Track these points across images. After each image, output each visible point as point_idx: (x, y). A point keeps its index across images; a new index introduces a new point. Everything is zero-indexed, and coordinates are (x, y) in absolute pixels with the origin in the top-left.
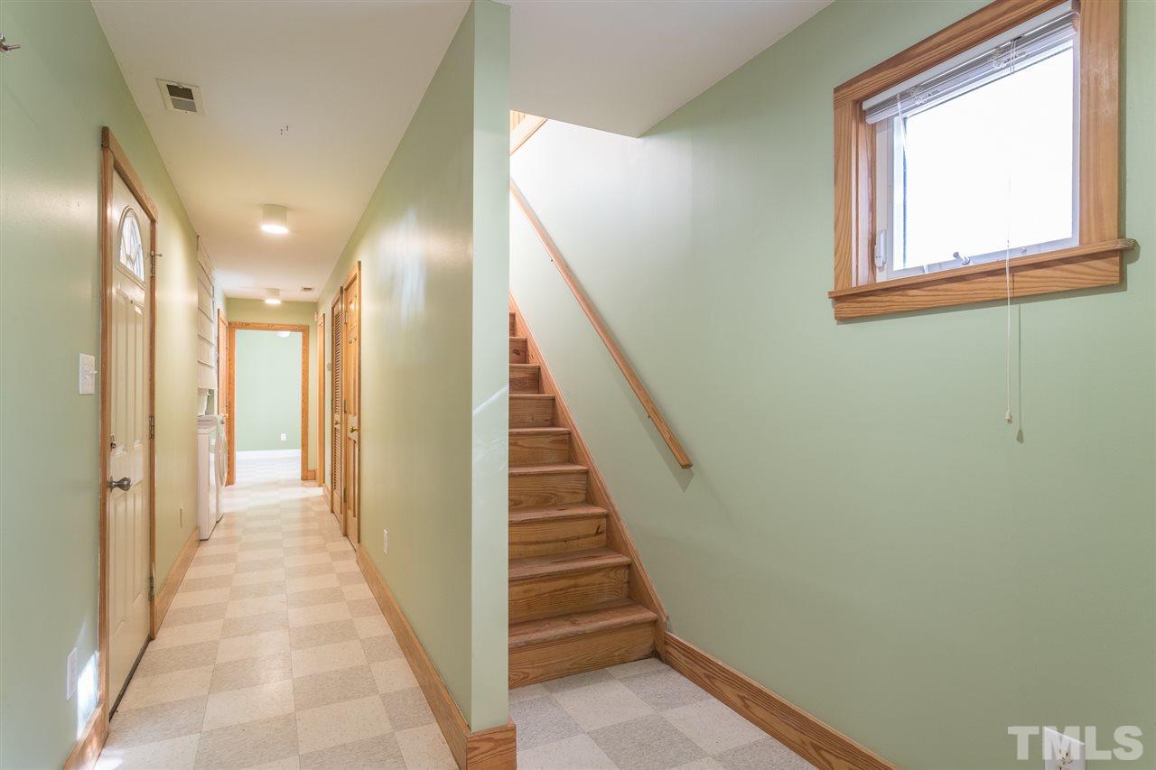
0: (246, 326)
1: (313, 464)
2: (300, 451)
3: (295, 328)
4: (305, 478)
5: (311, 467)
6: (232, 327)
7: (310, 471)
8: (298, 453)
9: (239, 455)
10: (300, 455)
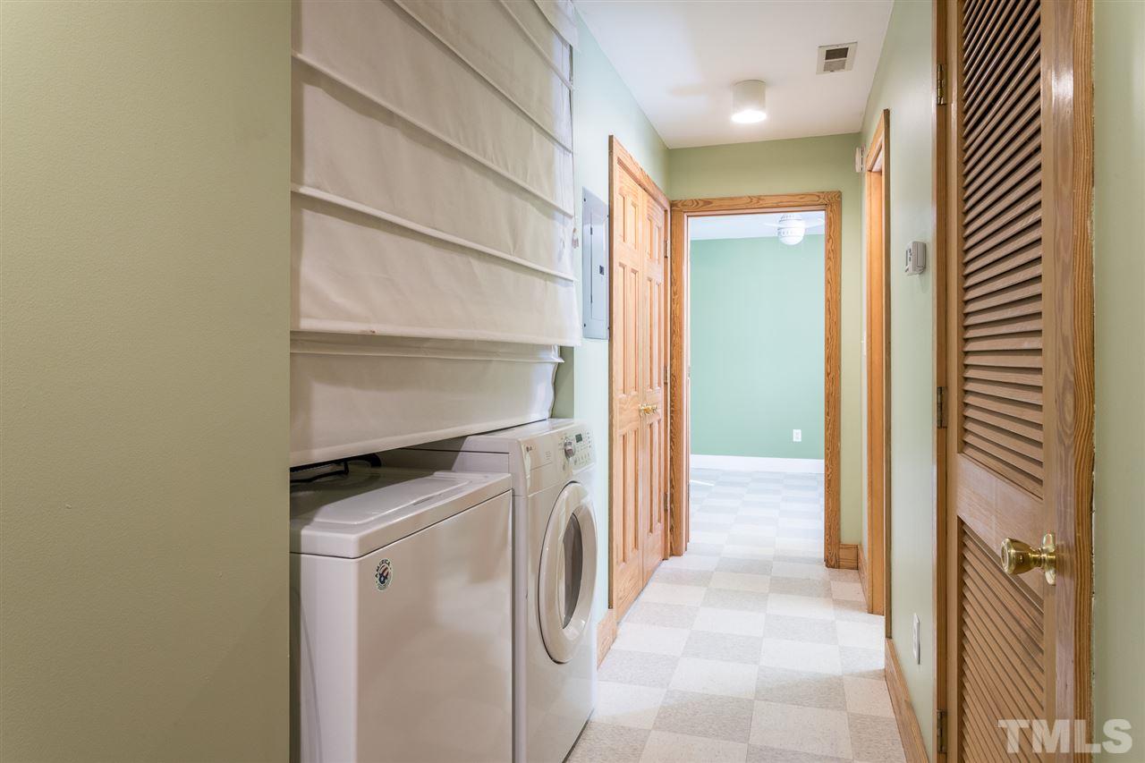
0: (706, 207)
1: (857, 527)
2: (823, 461)
3: (807, 199)
4: (833, 562)
5: (847, 537)
6: (677, 211)
7: (847, 547)
8: (817, 466)
9: (696, 462)
10: (822, 471)
